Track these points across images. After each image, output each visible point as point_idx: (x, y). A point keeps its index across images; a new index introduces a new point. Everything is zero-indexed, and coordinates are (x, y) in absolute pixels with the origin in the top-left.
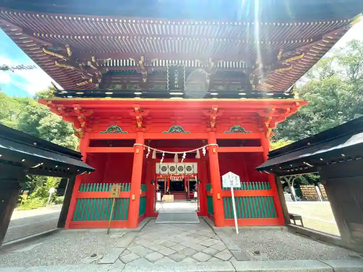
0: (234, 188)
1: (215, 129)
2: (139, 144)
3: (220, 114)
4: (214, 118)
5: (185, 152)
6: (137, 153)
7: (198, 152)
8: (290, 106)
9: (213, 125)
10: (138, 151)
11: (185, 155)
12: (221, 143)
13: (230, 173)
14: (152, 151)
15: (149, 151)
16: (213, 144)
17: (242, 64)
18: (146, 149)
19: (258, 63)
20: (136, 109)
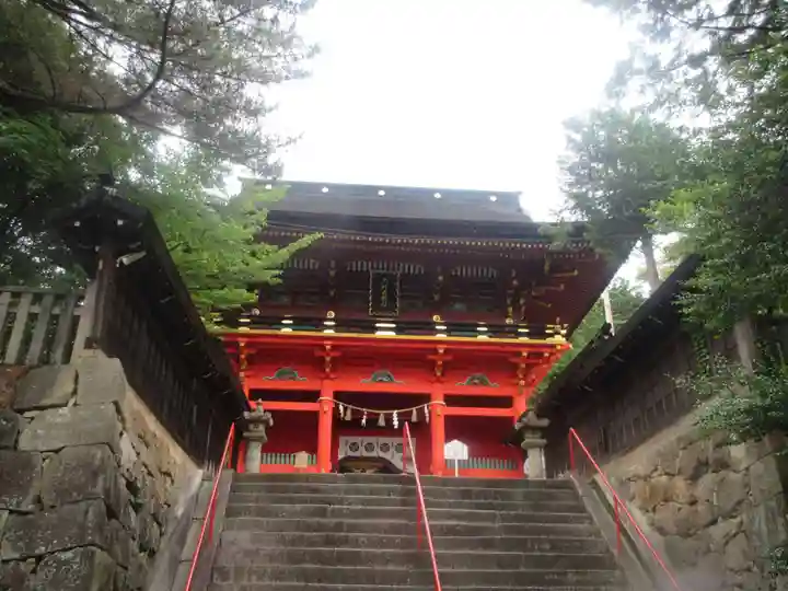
0: (459, 461)
1: (442, 379)
2: (327, 398)
3: (449, 358)
4: (440, 363)
5: (397, 411)
6: (324, 412)
7: (415, 412)
8: (549, 350)
9: (439, 374)
10: (326, 408)
12: (451, 400)
13: (456, 442)
14: (345, 409)
15: (341, 408)
16: (439, 401)
17: (493, 272)
18: (337, 405)
19: (514, 275)
20: (328, 347)
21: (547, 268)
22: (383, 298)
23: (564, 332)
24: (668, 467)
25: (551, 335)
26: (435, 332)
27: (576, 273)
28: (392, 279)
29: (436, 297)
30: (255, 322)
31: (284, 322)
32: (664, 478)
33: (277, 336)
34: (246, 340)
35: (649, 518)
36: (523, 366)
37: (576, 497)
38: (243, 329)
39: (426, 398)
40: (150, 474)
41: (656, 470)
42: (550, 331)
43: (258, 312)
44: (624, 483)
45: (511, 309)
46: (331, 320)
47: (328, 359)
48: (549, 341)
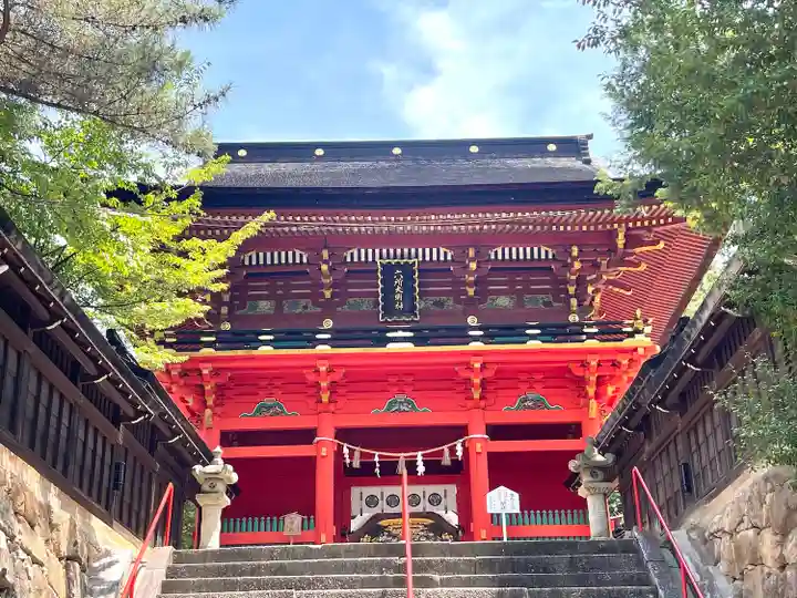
0: (507, 515)
1: (482, 403)
2: (326, 438)
3: (488, 374)
4: (477, 381)
5: (420, 453)
6: (323, 457)
7: (446, 452)
8: (628, 356)
9: (476, 396)
10: (324, 452)
11: (420, 458)
12: (496, 432)
13: (502, 488)
14: (352, 453)
15: (346, 451)
16: (478, 435)
17: (545, 252)
18: (340, 448)
19: (575, 253)
20: (323, 369)
21: (621, 241)
22: (398, 297)
23: (648, 330)
24: (755, 517)
25: (631, 335)
26: (467, 340)
27: (661, 245)
28: (407, 270)
29: (471, 291)
30: (225, 341)
31: (261, 338)
32: (751, 532)
33: (253, 358)
34: (210, 365)
35: (736, 588)
36: (593, 379)
37: (640, 563)
38: (207, 352)
39: (461, 431)
40: (35, 561)
41: (742, 521)
42: (630, 329)
43: (227, 326)
44: (706, 540)
45: (574, 302)
46: (325, 332)
47: (324, 384)
48: (628, 343)
